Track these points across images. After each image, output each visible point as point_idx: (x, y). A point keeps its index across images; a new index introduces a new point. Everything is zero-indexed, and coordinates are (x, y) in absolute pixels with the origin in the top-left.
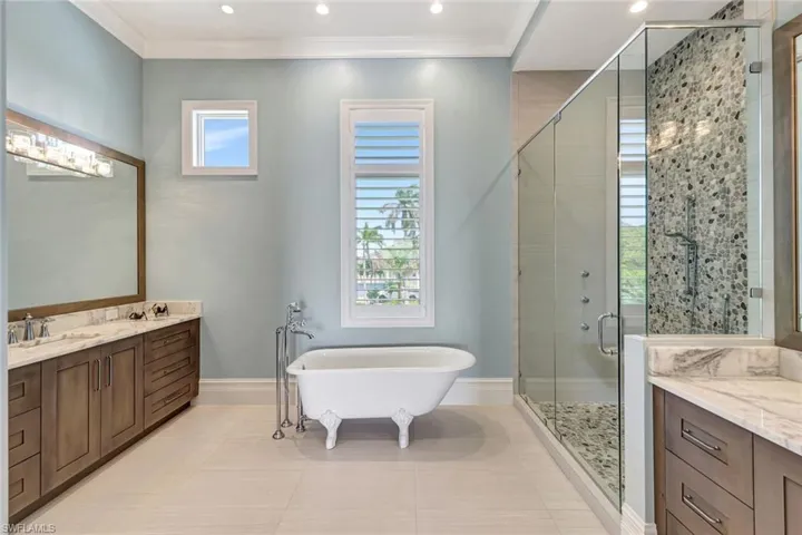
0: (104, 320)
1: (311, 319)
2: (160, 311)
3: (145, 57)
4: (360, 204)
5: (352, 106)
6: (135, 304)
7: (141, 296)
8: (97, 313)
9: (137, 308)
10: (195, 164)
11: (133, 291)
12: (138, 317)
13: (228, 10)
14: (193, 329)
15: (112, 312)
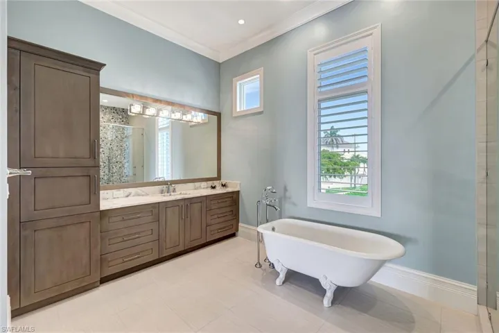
0: (200, 187)
1: (290, 198)
2: (224, 186)
3: (221, 62)
4: (323, 120)
5: (315, 52)
6: (215, 182)
7: (219, 178)
8: (197, 184)
9: (216, 183)
10: (238, 110)
11: (215, 175)
12: (213, 188)
13: (241, 22)
14: (235, 196)
15: (204, 184)
